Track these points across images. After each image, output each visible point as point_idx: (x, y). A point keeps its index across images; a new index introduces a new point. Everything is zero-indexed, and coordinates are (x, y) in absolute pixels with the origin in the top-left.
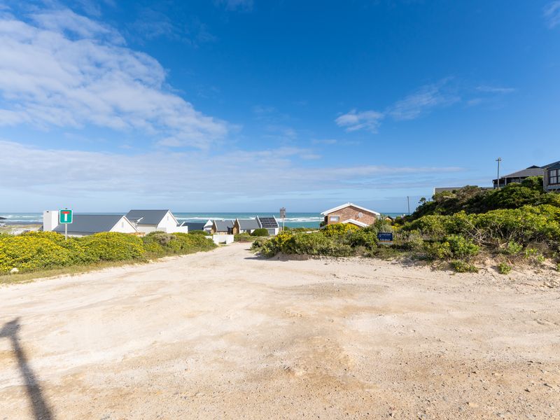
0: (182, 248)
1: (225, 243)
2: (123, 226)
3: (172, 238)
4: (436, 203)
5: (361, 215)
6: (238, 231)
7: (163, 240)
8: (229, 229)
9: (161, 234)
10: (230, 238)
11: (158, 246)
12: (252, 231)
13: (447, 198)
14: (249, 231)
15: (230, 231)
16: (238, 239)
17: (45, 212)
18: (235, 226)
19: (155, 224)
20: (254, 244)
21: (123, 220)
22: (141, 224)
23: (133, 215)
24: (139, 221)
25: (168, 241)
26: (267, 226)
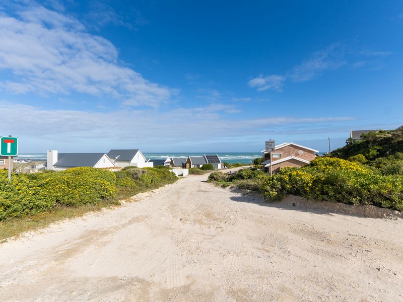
0: (152, 181)
1: (182, 175)
2: (104, 162)
3: (143, 172)
4: (368, 142)
5: (301, 152)
6: (190, 166)
7: (136, 174)
8: (183, 164)
9: (134, 169)
10: (186, 172)
11: (131, 182)
12: (201, 166)
13: (380, 138)
14: (198, 166)
15: (184, 166)
16: (192, 172)
17: (48, 152)
18: (187, 162)
19: (129, 160)
20: (209, 177)
21: (104, 157)
22: (119, 160)
23: (112, 154)
24: (117, 158)
25: (140, 175)
26: (212, 162)
